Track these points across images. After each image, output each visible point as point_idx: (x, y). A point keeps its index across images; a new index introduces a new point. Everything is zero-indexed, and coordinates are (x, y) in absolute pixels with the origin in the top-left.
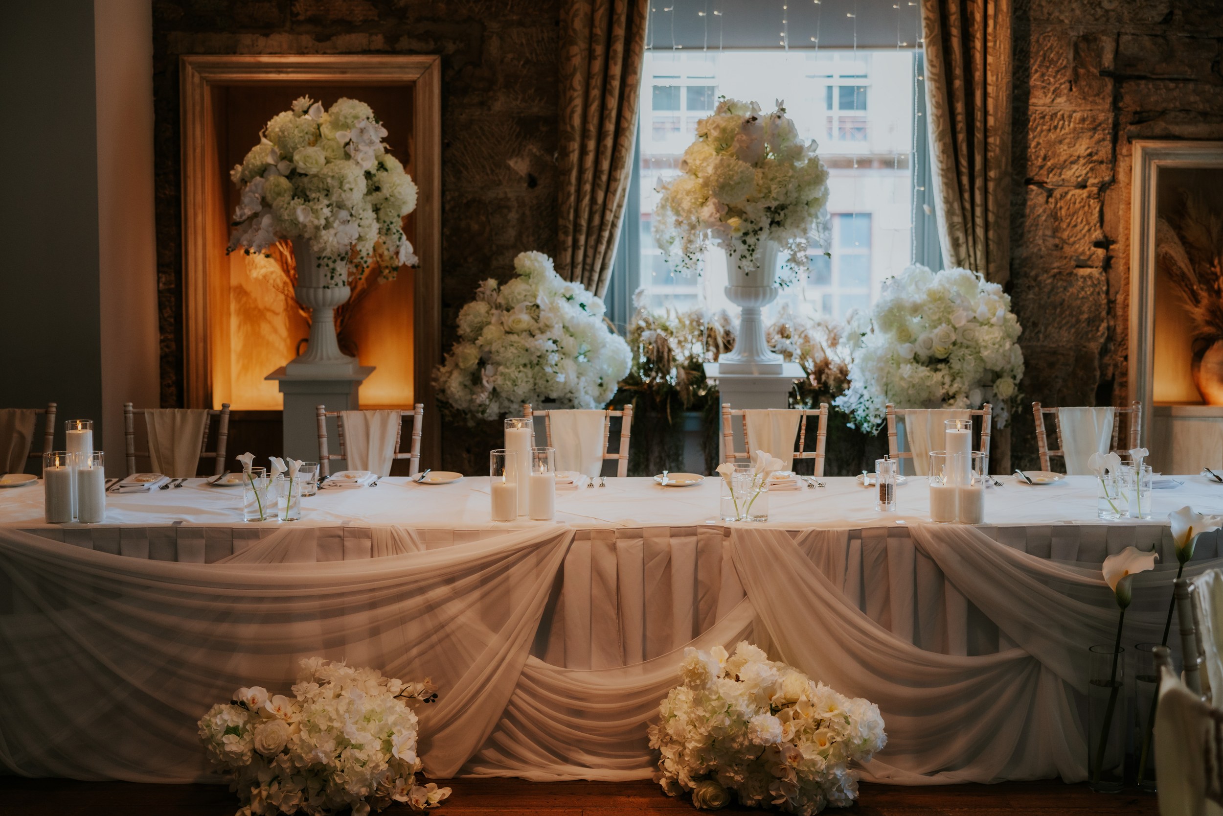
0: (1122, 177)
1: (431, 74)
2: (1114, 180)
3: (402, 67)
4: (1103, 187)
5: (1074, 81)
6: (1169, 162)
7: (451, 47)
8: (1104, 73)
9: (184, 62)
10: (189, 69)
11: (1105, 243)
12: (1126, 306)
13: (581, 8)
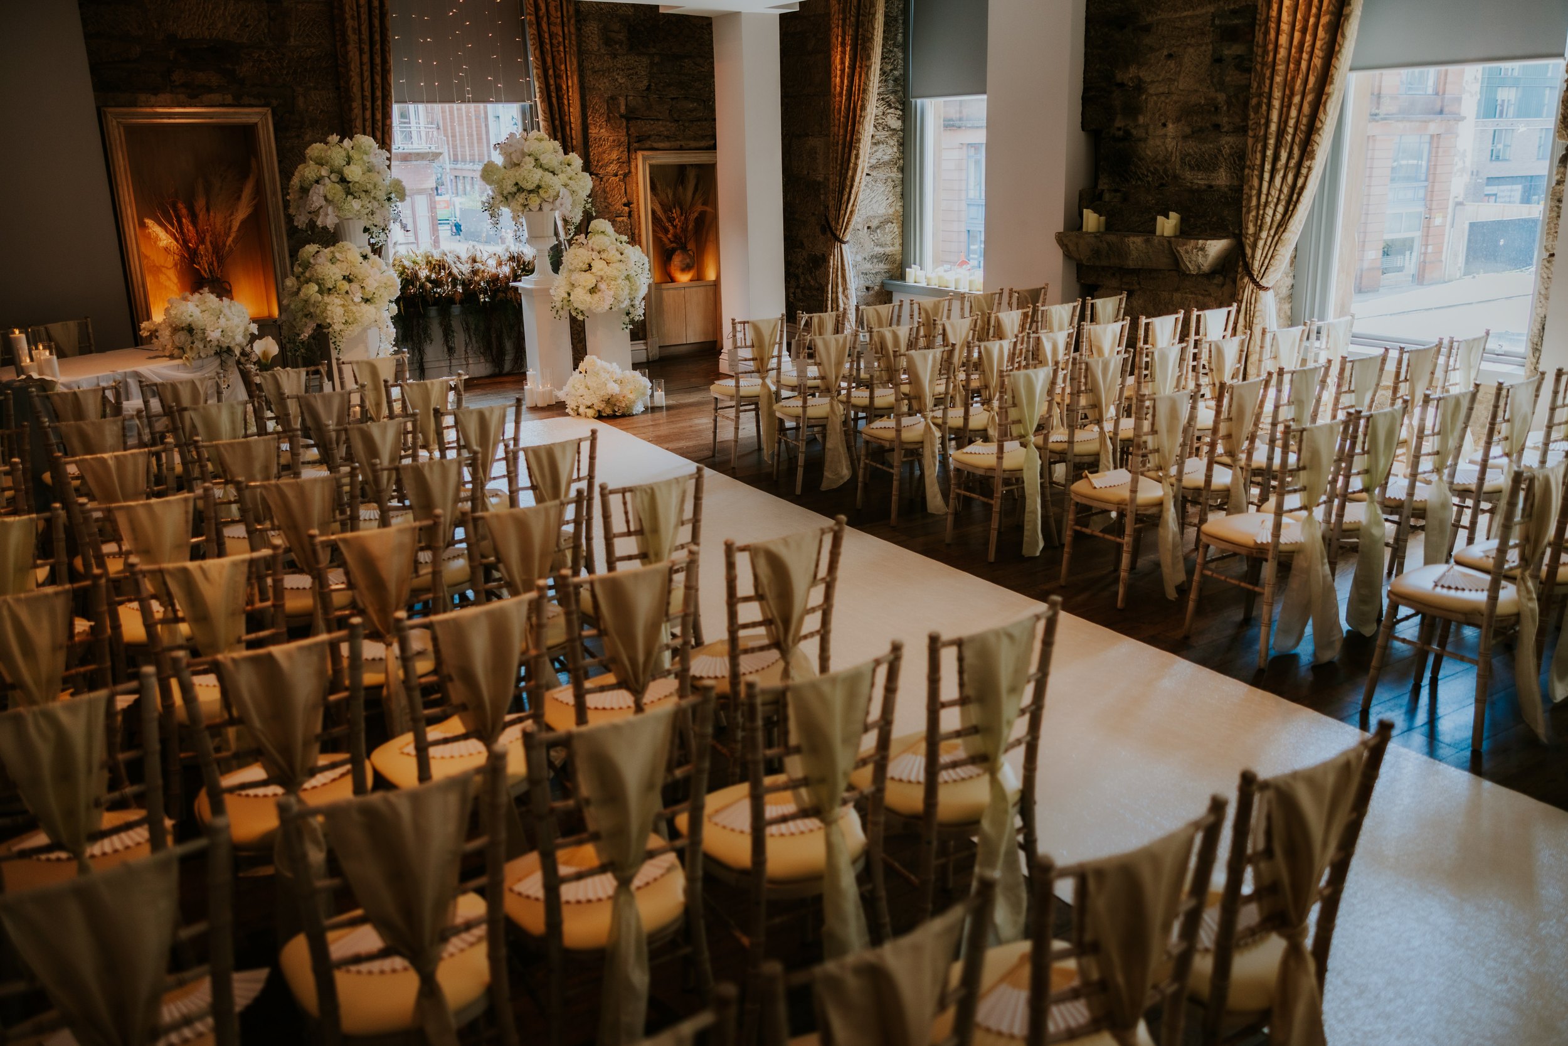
0: (633, 170)
1: (267, 119)
2: (630, 172)
3: (248, 114)
4: (626, 175)
5: (608, 120)
6: (654, 162)
7: (275, 103)
8: (622, 116)
9: (105, 113)
10: (109, 116)
11: (627, 204)
12: (640, 235)
13: (355, 79)
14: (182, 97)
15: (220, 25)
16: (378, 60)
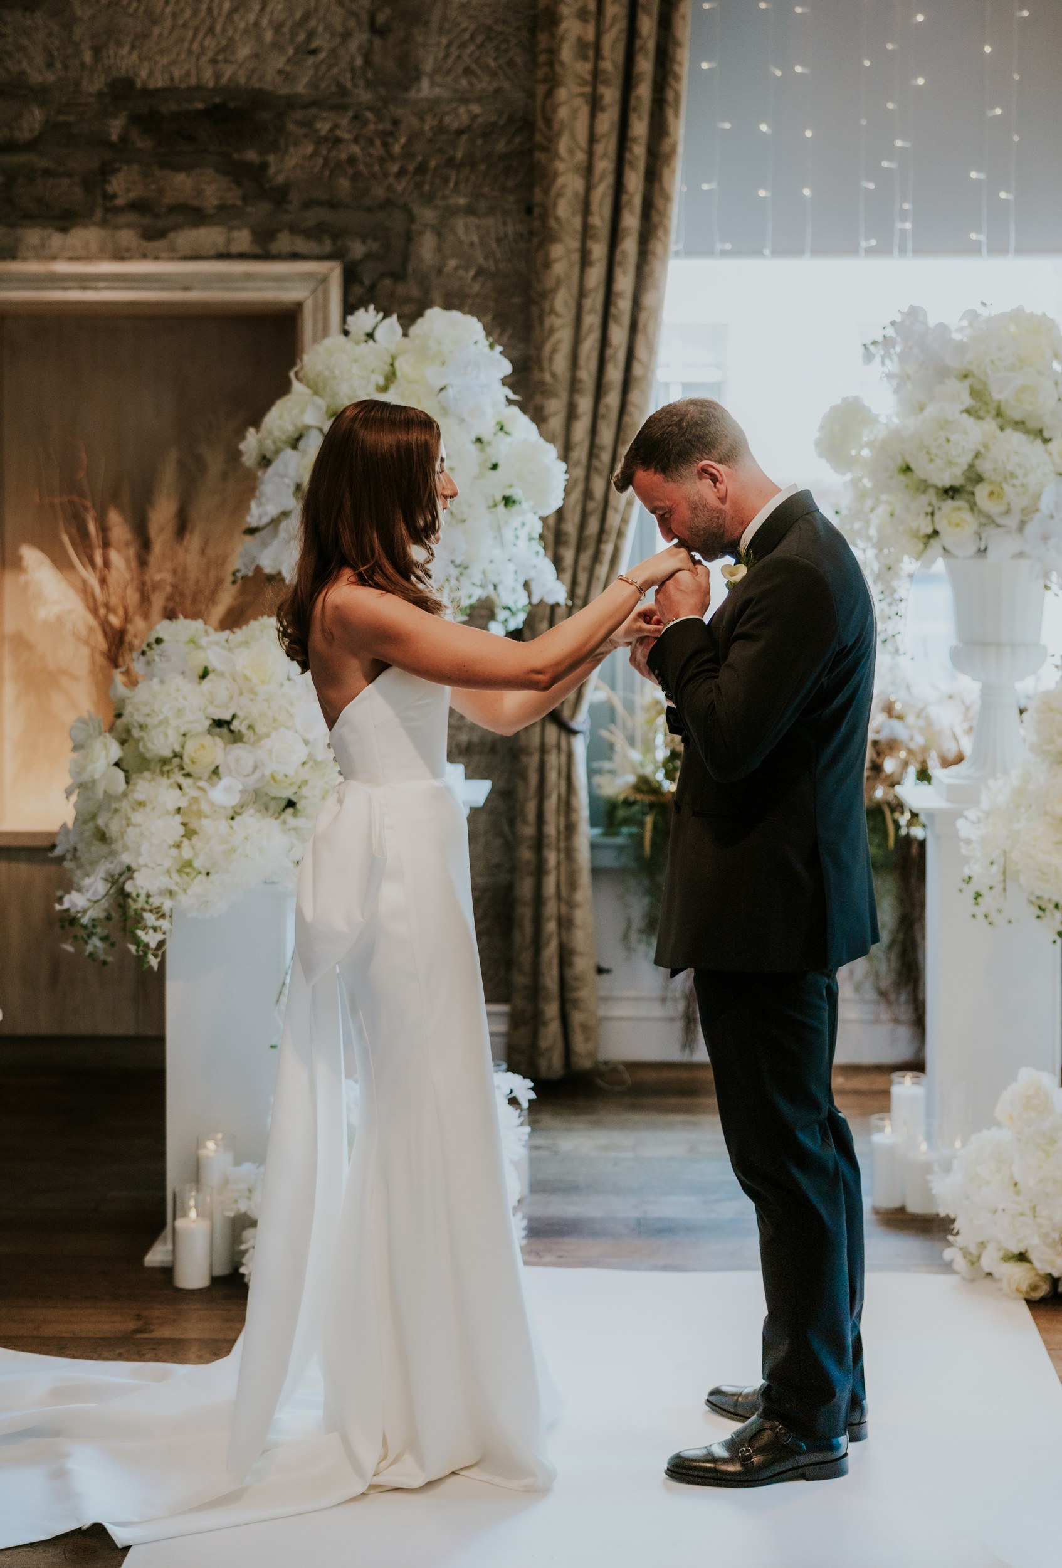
1: (327, 291)
3: (280, 279)
7: (358, 249)
13: (569, 183)
14: (127, 237)
15: (244, 52)
16: (640, 128)
